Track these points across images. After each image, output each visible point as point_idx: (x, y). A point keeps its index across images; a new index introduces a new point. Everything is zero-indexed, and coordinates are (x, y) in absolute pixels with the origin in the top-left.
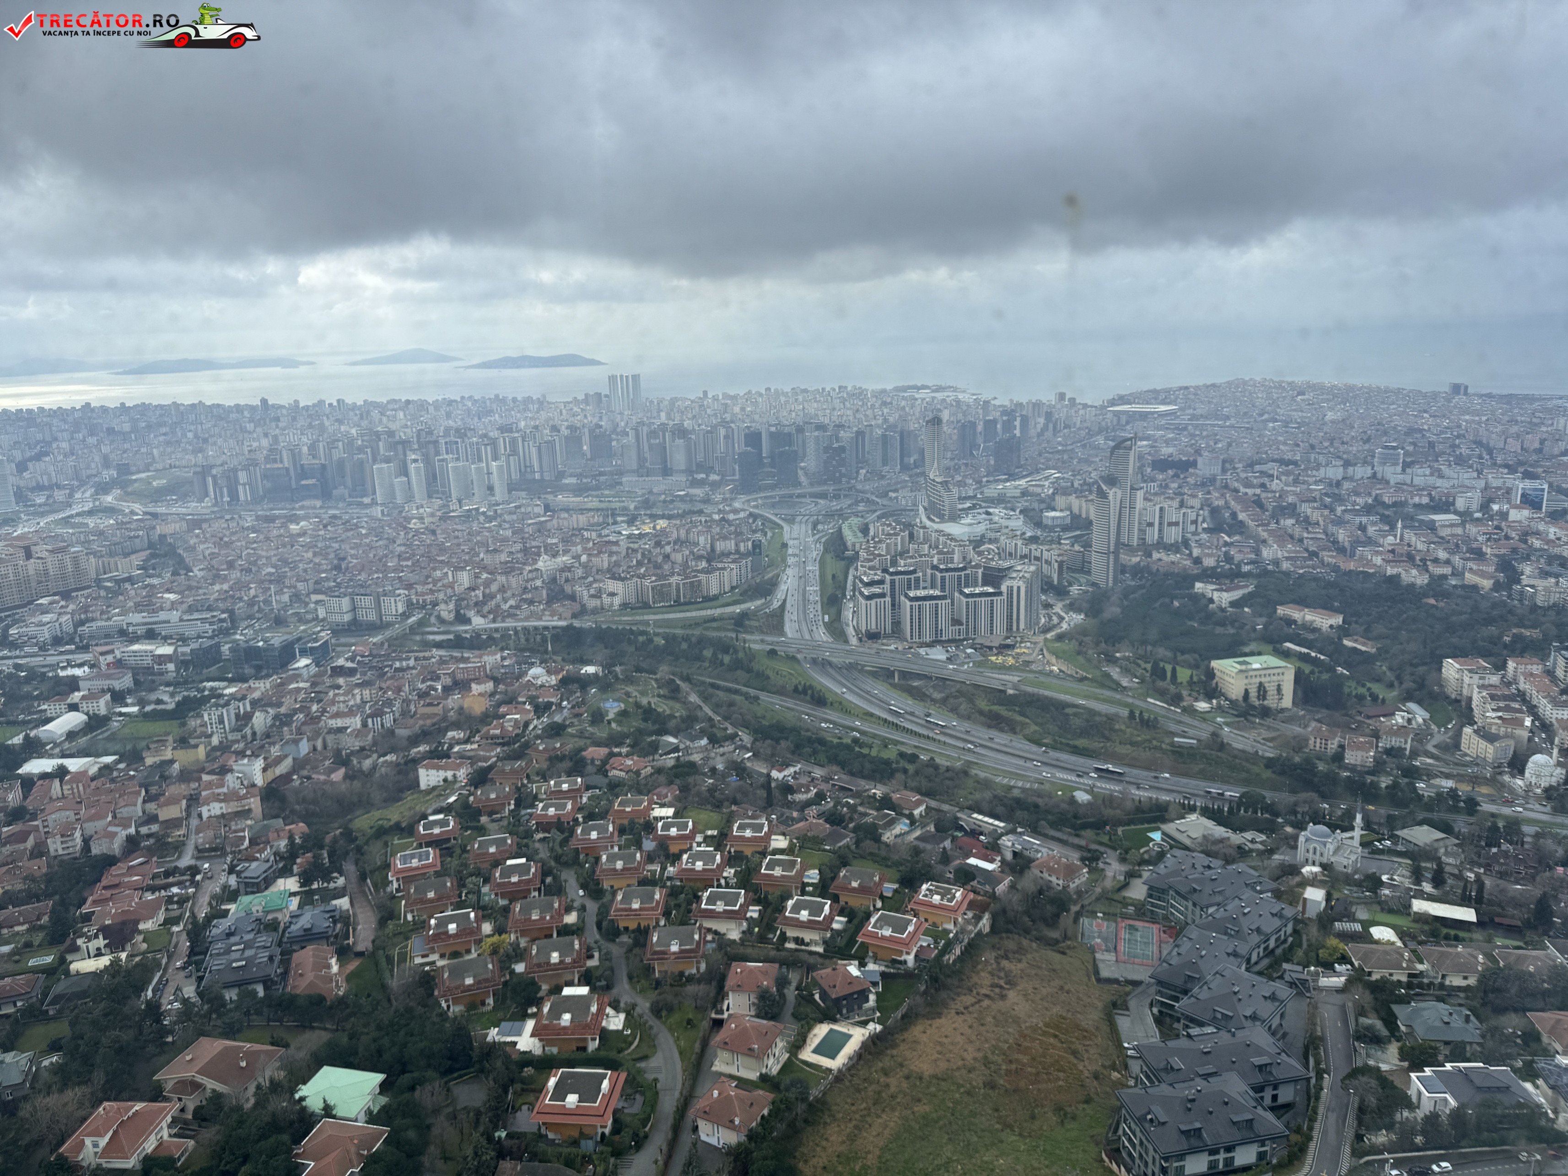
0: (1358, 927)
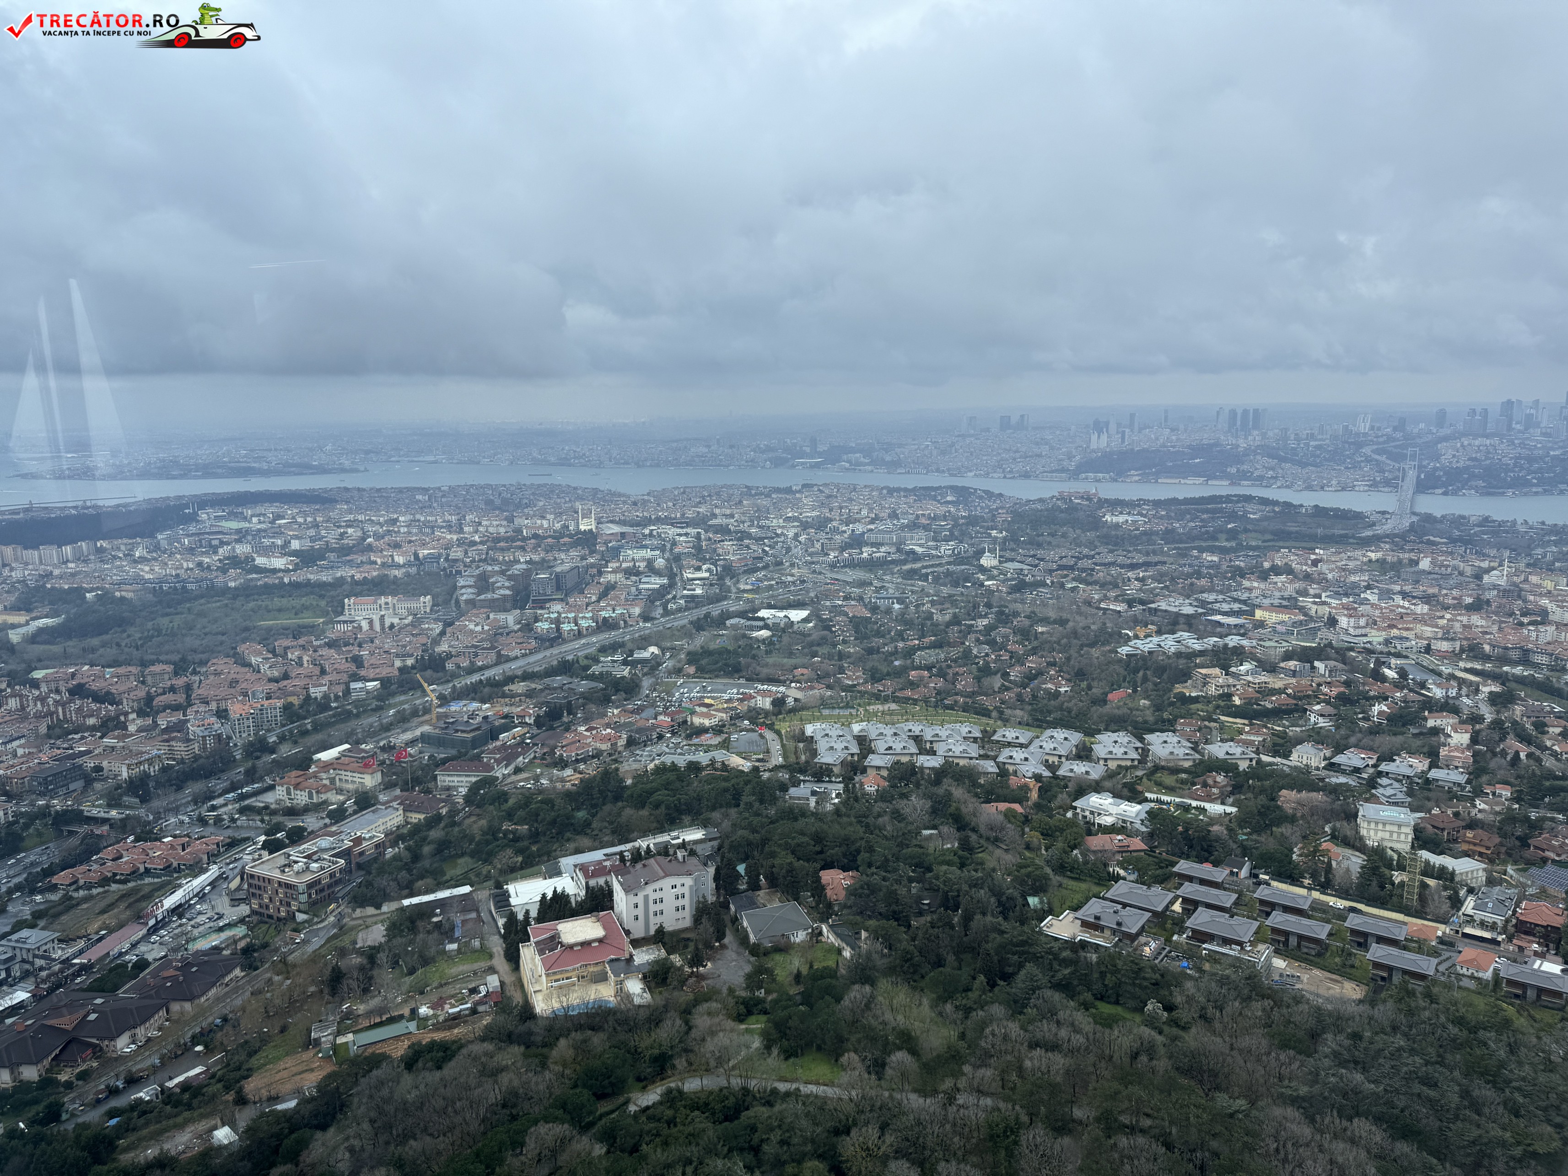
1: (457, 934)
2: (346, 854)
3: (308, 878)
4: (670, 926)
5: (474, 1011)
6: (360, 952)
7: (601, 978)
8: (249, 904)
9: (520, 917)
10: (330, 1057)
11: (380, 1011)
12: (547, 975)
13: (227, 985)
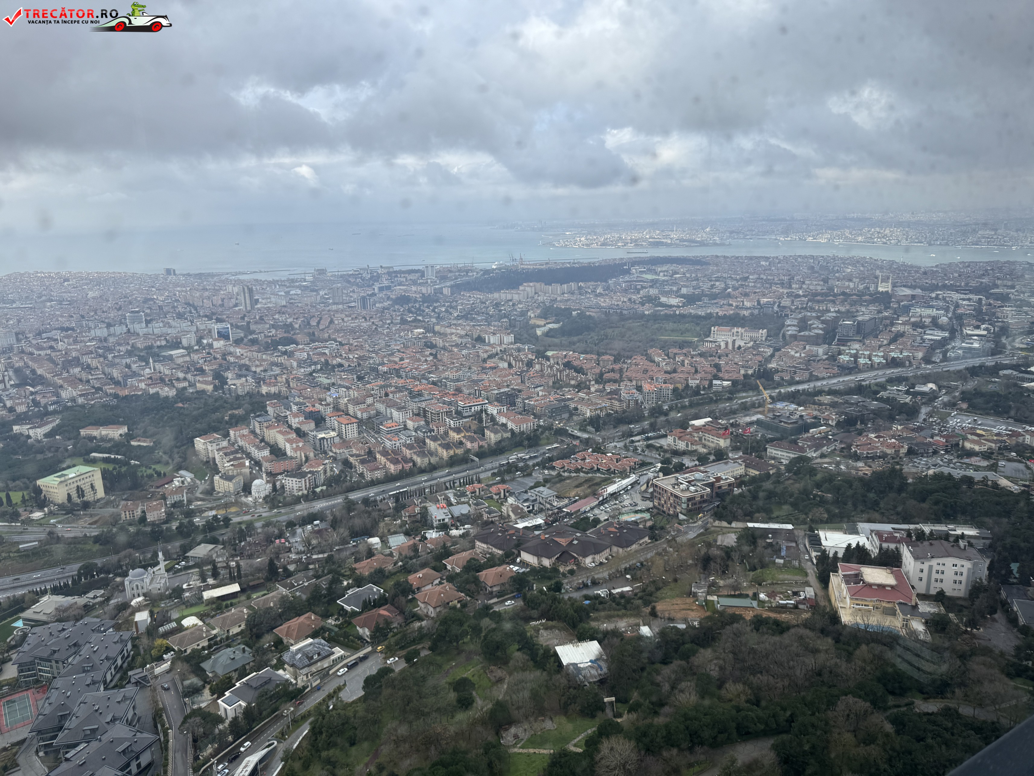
0: (174, 625)
1: (783, 553)
2: (711, 485)
3: (688, 495)
4: (949, 592)
5: (796, 607)
6: (719, 547)
7: (893, 613)
8: (653, 501)
9: (831, 555)
10: (703, 606)
11: (735, 588)
12: (851, 599)
13: (641, 545)
